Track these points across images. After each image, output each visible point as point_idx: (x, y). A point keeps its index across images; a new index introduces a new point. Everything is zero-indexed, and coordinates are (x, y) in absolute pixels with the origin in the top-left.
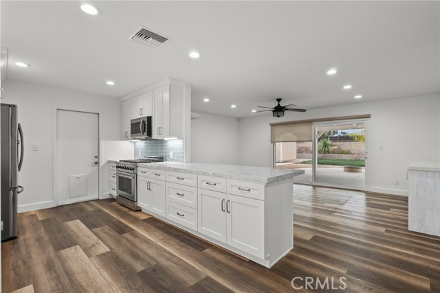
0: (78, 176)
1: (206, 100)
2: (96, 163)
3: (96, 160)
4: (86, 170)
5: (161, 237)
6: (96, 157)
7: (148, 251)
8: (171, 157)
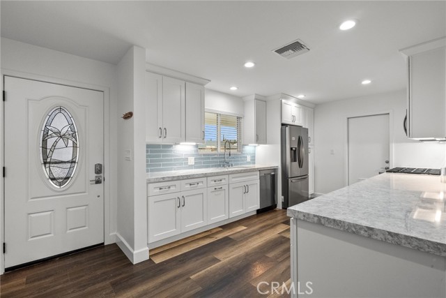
2: (387, 169)
6: (387, 163)
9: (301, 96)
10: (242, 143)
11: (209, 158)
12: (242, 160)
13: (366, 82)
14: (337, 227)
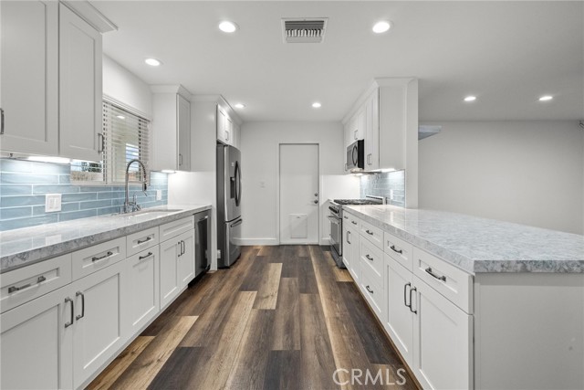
0: (298, 215)
1: (470, 99)
2: (316, 202)
3: (316, 198)
4: (306, 209)
5: (338, 315)
6: (316, 195)
7: (307, 327)
8: (392, 198)
9: (239, 106)
10: (150, 168)
11: (93, 196)
12: (150, 198)
13: (317, 105)
14: (547, 270)
